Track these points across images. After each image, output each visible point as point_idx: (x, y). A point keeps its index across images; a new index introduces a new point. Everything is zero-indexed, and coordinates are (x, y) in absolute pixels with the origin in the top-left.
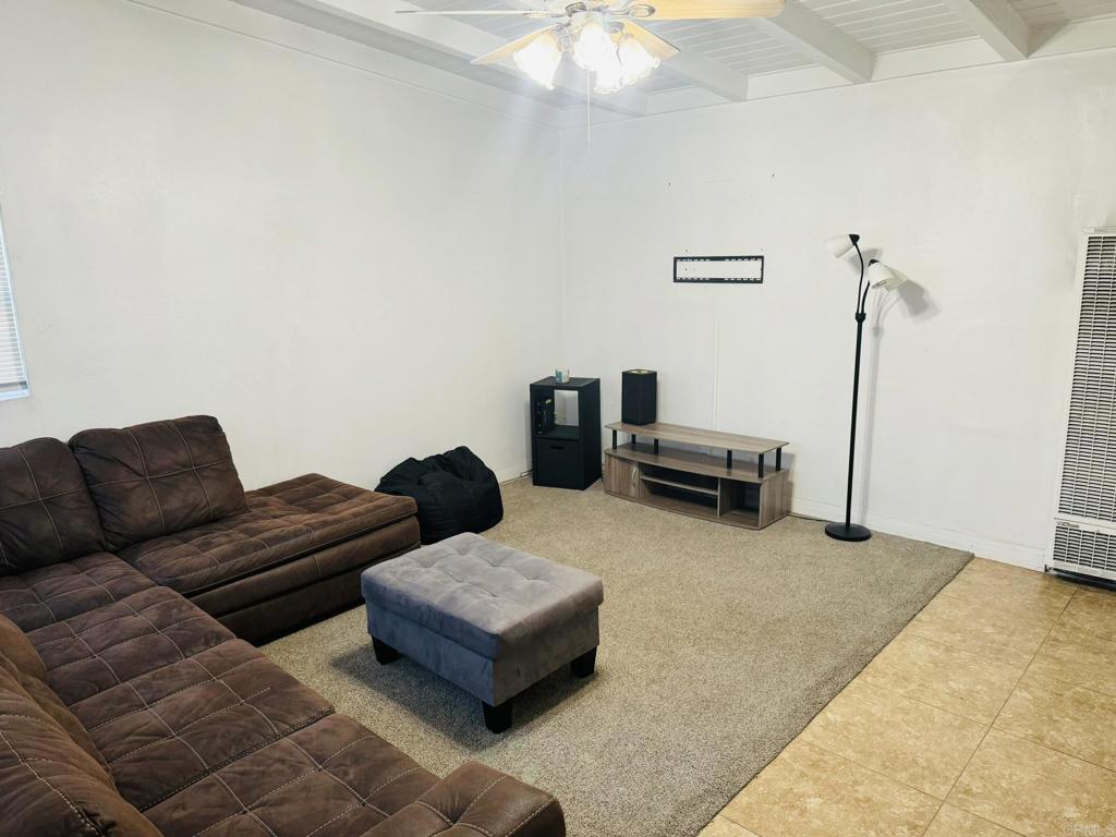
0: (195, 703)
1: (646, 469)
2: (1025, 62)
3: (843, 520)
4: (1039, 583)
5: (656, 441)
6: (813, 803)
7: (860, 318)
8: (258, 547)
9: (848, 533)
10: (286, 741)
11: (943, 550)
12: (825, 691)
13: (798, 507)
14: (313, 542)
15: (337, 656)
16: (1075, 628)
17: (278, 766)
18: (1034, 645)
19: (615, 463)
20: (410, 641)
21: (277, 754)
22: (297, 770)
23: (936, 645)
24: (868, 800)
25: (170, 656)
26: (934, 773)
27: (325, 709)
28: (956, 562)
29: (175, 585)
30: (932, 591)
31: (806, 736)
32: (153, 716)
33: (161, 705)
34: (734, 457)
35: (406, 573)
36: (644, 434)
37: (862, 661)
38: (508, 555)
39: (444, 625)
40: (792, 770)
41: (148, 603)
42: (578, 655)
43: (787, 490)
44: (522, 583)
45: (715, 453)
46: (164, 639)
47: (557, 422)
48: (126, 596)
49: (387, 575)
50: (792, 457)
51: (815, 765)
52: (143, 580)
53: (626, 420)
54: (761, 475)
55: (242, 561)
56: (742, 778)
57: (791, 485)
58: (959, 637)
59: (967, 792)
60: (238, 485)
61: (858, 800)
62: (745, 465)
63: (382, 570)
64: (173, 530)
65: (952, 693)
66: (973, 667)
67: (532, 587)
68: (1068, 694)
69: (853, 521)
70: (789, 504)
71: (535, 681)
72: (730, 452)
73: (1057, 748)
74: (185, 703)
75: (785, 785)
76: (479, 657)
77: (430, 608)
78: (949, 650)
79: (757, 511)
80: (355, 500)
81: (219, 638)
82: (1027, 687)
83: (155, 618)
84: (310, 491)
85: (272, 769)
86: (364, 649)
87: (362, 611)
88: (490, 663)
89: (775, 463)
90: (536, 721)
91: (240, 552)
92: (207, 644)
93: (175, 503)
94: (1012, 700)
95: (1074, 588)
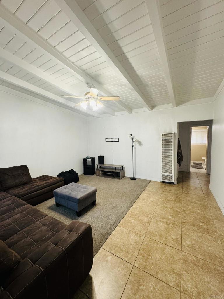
0: (18, 218)
1: (103, 171)
2: (151, 111)
3: (132, 177)
4: (160, 183)
5: (104, 166)
6: (132, 221)
7: (133, 146)
8: (33, 188)
9: (133, 179)
10: (37, 222)
11: (147, 180)
12: (132, 203)
13: (126, 175)
14: (45, 186)
15: (49, 206)
16: (166, 189)
17: (35, 227)
18: (161, 192)
19: (98, 171)
20: (63, 202)
21: (35, 225)
22: (39, 228)
23: (148, 194)
24: (141, 219)
25: (14, 209)
26: (150, 214)
27: (46, 215)
28: (149, 182)
29: (16, 196)
30: (146, 186)
31: (130, 210)
32: (9, 221)
33: (11, 219)
34: (116, 168)
35: (62, 190)
36: (102, 166)
37: (137, 197)
38: (80, 186)
39: (69, 198)
40: (129, 216)
41: (10, 200)
42: (93, 201)
43: (124, 173)
44: (83, 190)
45: (113, 168)
46: (13, 206)
47: (88, 165)
48: (5, 199)
49: (58, 191)
50: (124, 168)
51: (132, 215)
52: (9, 195)
53: (99, 164)
54: (120, 171)
55: (30, 190)
56: (121, 219)
57: (125, 172)
58: (150, 192)
59: (155, 216)
60: (31, 177)
61: (139, 220)
62: (118, 169)
63: (57, 190)
64: (16, 186)
65: (151, 201)
66: (153, 197)
67: (84, 190)
68: (167, 199)
69: (134, 177)
70: (124, 175)
71: (85, 207)
72: (115, 167)
73: (167, 207)
74: (16, 217)
75: (128, 219)
76: (75, 203)
77: (66, 196)
78: (149, 194)
79: (120, 176)
80: (53, 179)
81: (25, 205)
82: (161, 199)
83: (11, 202)
84: (44, 178)
85: (34, 228)
86: (54, 205)
87: (54, 198)
88: (77, 204)
89: (122, 169)
90: (86, 214)
91: (30, 189)
92: (22, 206)
93: (17, 181)
94: (159, 201)
95: (165, 184)
